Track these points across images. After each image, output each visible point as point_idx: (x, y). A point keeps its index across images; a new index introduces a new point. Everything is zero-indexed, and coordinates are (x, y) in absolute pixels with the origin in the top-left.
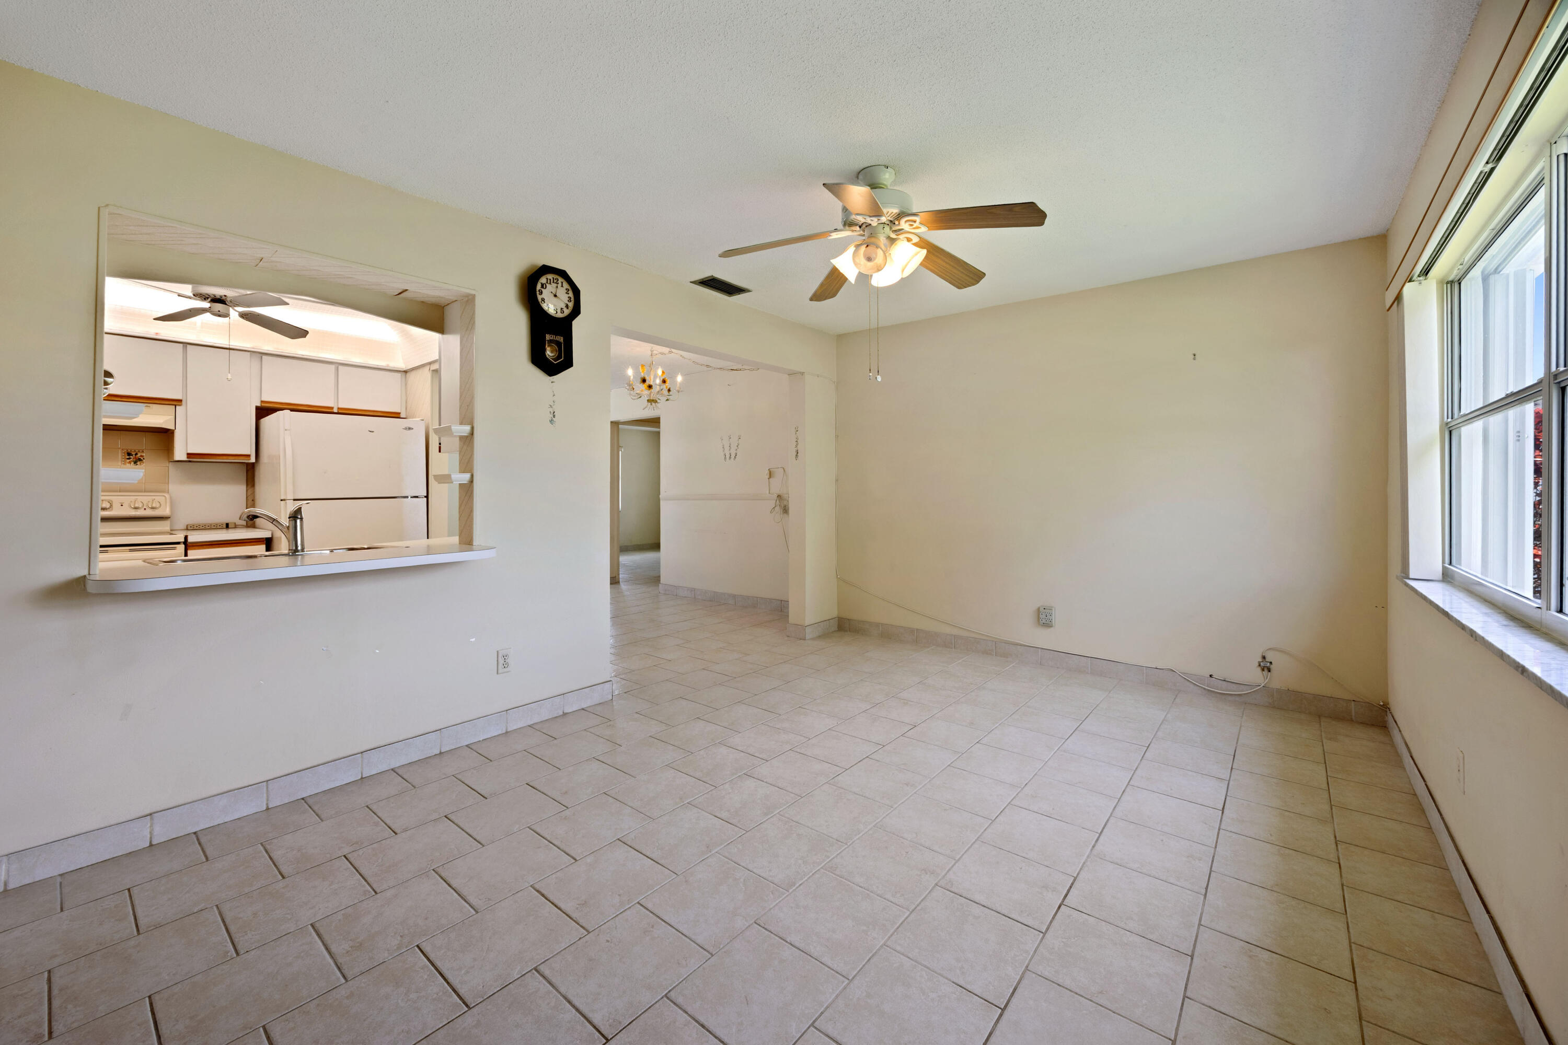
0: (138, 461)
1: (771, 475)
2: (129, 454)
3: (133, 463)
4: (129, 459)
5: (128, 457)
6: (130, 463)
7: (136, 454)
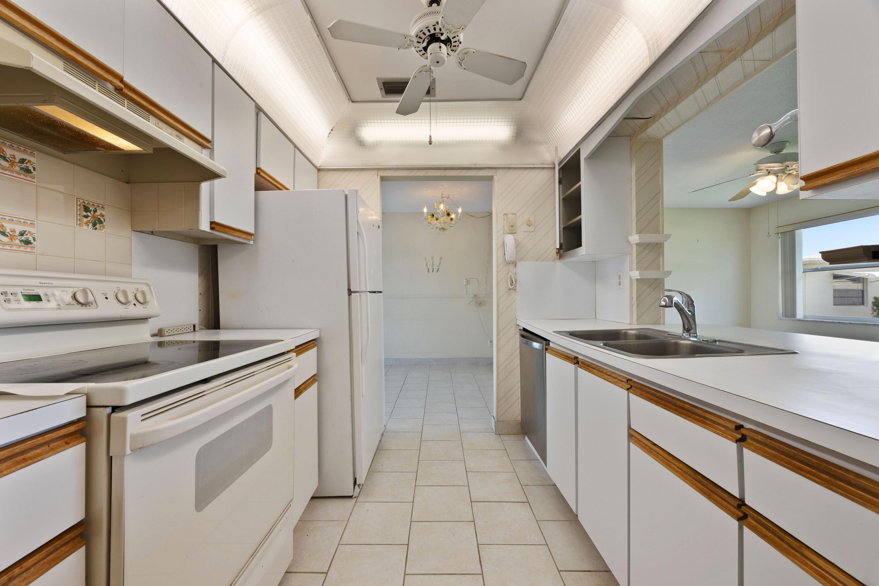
0: (97, 222)
1: (468, 282)
2: (86, 209)
3: (91, 225)
4: (87, 217)
5: (85, 214)
6: (87, 224)
7: (95, 211)
